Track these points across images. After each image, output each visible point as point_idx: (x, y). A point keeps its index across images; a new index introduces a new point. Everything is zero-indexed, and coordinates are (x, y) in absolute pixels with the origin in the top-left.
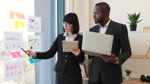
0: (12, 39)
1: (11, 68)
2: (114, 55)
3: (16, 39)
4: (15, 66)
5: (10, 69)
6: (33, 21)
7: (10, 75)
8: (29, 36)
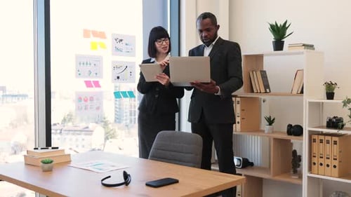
0: (87, 64)
1: (86, 101)
2: (215, 82)
3: (93, 65)
4: (92, 99)
5: (83, 102)
6: (121, 40)
7: (84, 108)
8: (113, 62)
